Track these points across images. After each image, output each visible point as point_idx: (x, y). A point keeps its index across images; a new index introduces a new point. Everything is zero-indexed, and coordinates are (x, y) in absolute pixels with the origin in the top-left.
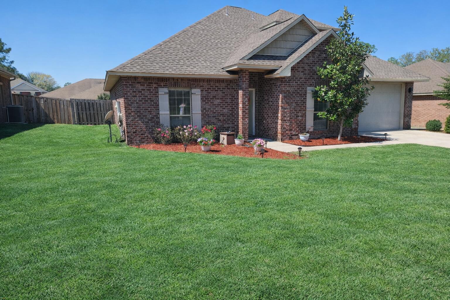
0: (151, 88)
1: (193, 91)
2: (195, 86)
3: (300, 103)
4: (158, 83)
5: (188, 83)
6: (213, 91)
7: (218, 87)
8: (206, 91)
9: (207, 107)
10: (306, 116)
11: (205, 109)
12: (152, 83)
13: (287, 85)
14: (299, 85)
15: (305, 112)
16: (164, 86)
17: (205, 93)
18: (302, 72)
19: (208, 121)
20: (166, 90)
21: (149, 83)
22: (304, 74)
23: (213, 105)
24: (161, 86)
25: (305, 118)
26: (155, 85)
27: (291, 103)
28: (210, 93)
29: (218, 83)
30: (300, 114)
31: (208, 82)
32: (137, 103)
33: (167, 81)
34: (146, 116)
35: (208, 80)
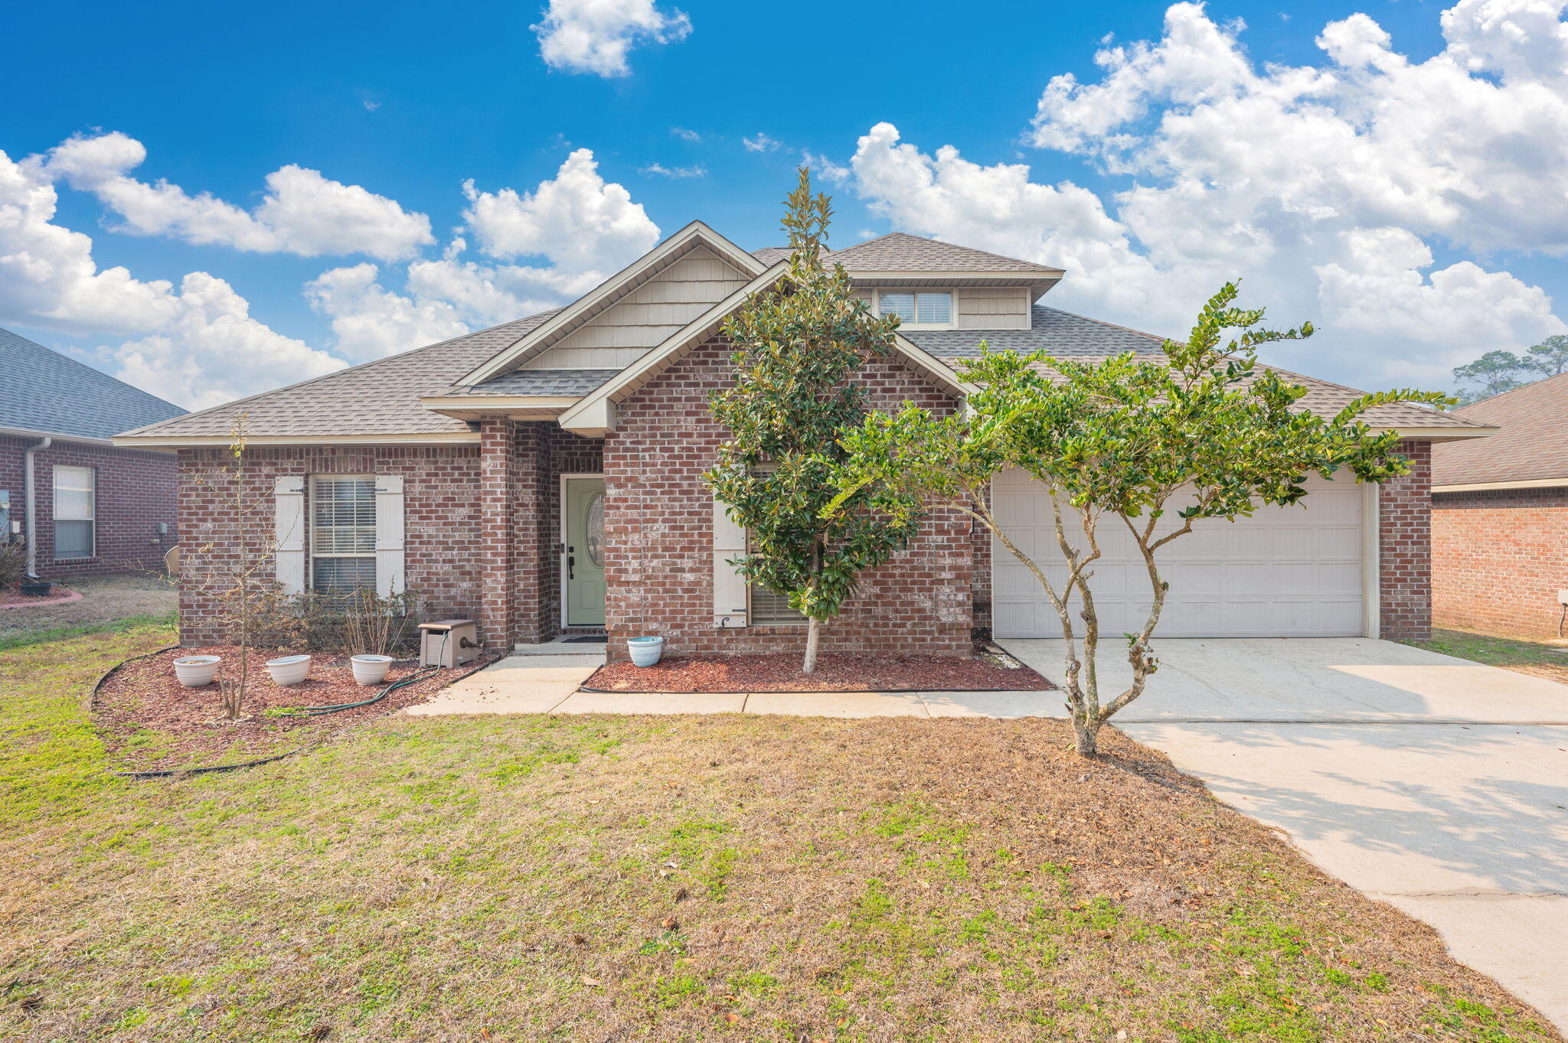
0: (254, 476)
1: (382, 482)
2: (388, 469)
3: (686, 521)
4: (274, 464)
5: (365, 459)
6: (445, 481)
7: (460, 468)
8: (422, 481)
9: (428, 530)
10: (711, 570)
11: (420, 536)
12: (260, 464)
13: (624, 458)
14: (680, 457)
15: (711, 555)
16: (293, 470)
17: (418, 488)
18: (688, 414)
19: (428, 573)
20: (298, 482)
21: (253, 464)
22: (698, 421)
23: (445, 524)
24: (285, 472)
25: (711, 576)
26: (266, 470)
27: (647, 521)
28: (436, 487)
29: (460, 456)
30: (687, 563)
31: (428, 456)
32: (214, 520)
33: (301, 457)
34: (238, 556)
35: (428, 450)
